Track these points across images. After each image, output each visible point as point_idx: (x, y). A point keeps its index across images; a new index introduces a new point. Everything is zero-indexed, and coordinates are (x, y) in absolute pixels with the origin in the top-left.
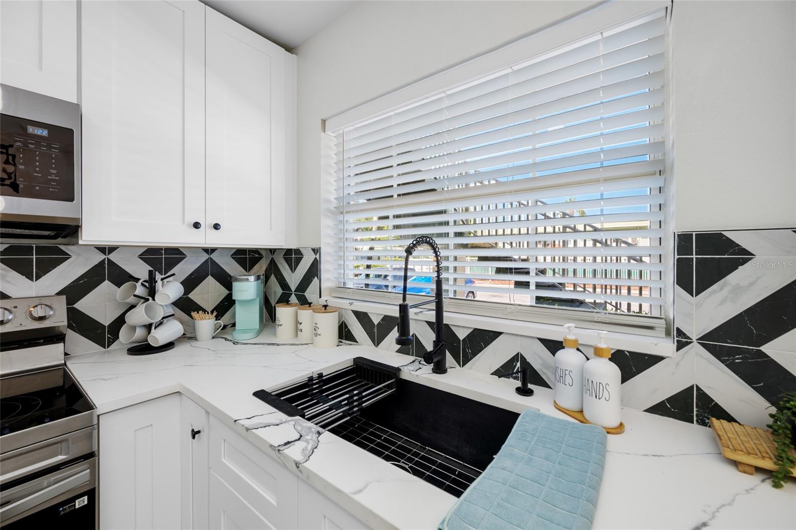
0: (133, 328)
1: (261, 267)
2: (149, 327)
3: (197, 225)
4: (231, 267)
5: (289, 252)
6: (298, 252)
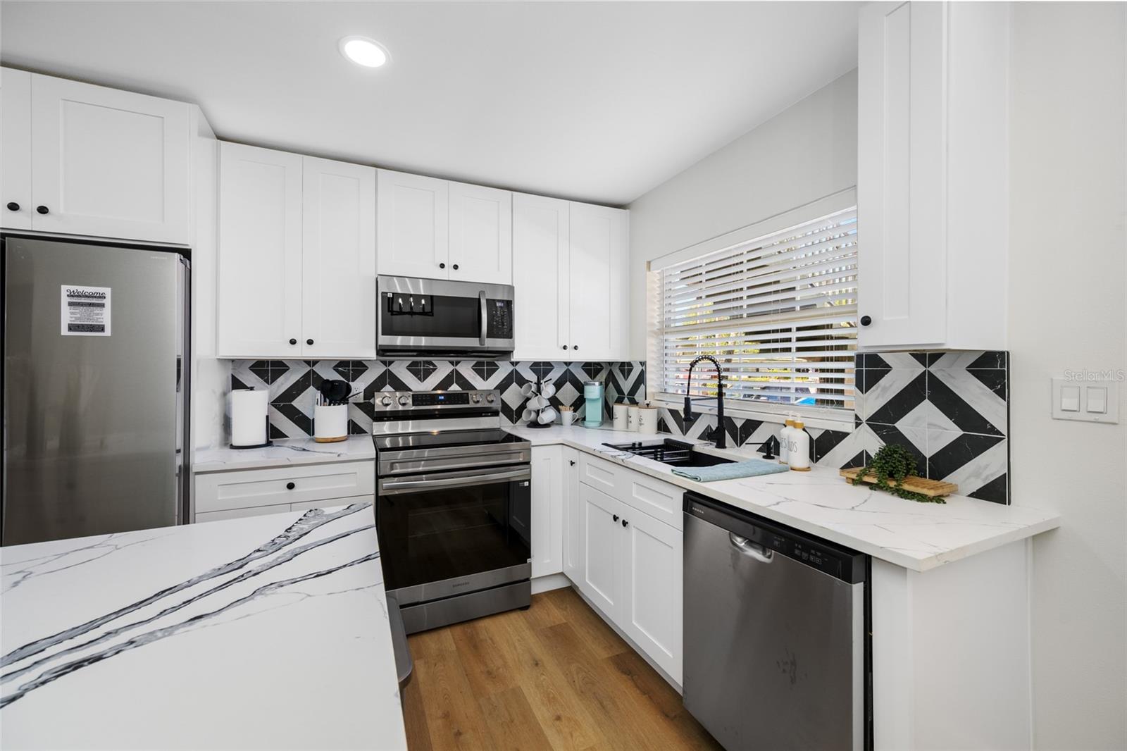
0: (530, 412)
1: (603, 375)
2: (538, 412)
3: (565, 348)
4: (582, 376)
5: (623, 364)
6: (629, 364)
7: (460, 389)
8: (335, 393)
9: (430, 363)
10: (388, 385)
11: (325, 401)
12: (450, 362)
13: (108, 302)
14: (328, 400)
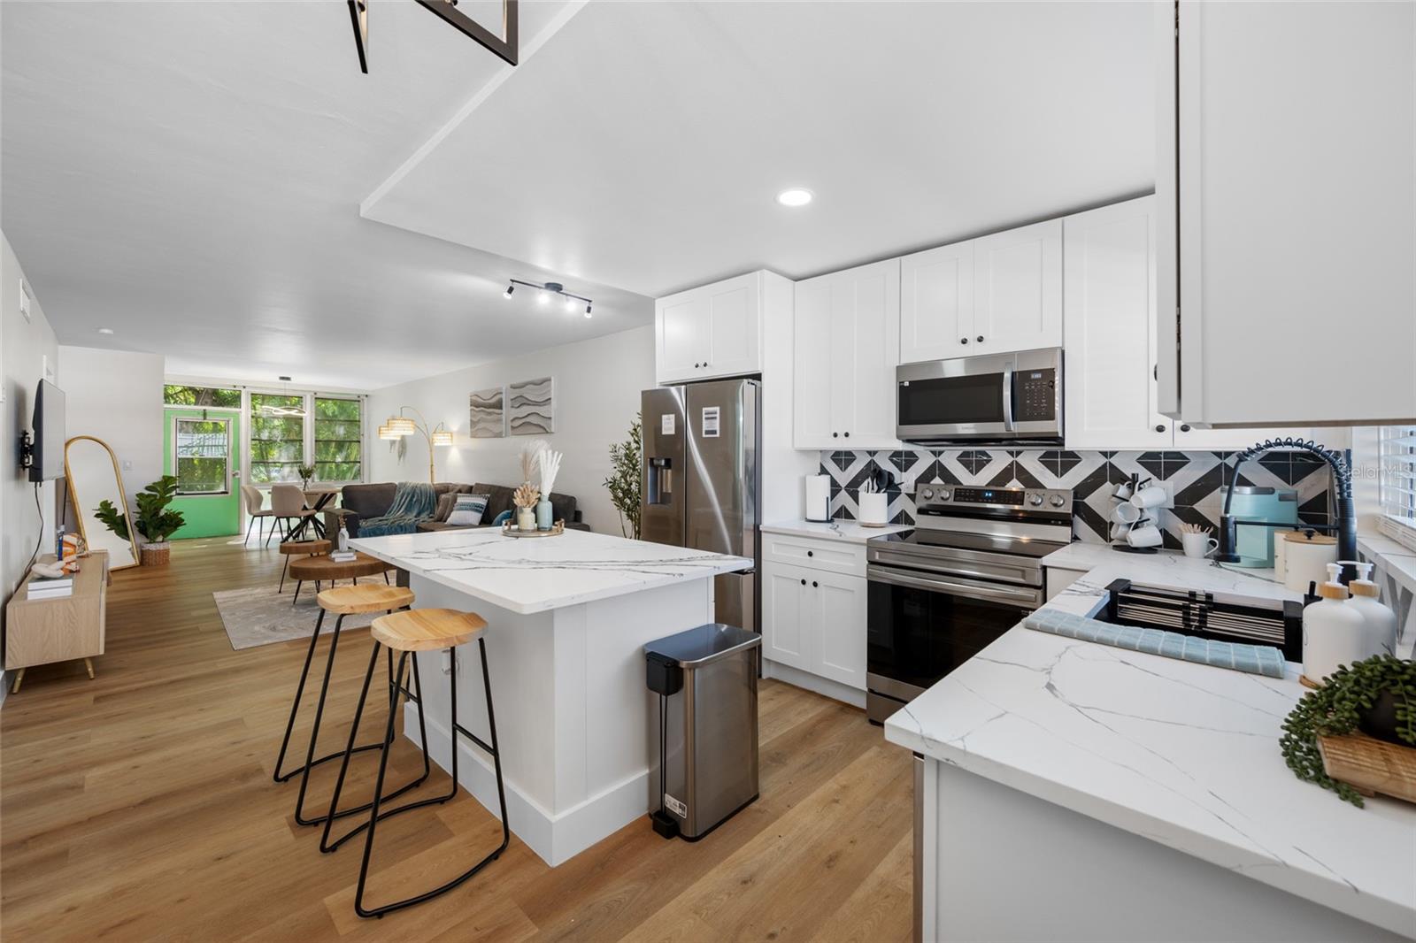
1: (1321, 479)
3: (1160, 429)
7: (1023, 487)
8: (885, 483)
9: (984, 453)
10: (937, 477)
11: (873, 489)
12: (1008, 452)
13: (718, 415)
14: (876, 488)
